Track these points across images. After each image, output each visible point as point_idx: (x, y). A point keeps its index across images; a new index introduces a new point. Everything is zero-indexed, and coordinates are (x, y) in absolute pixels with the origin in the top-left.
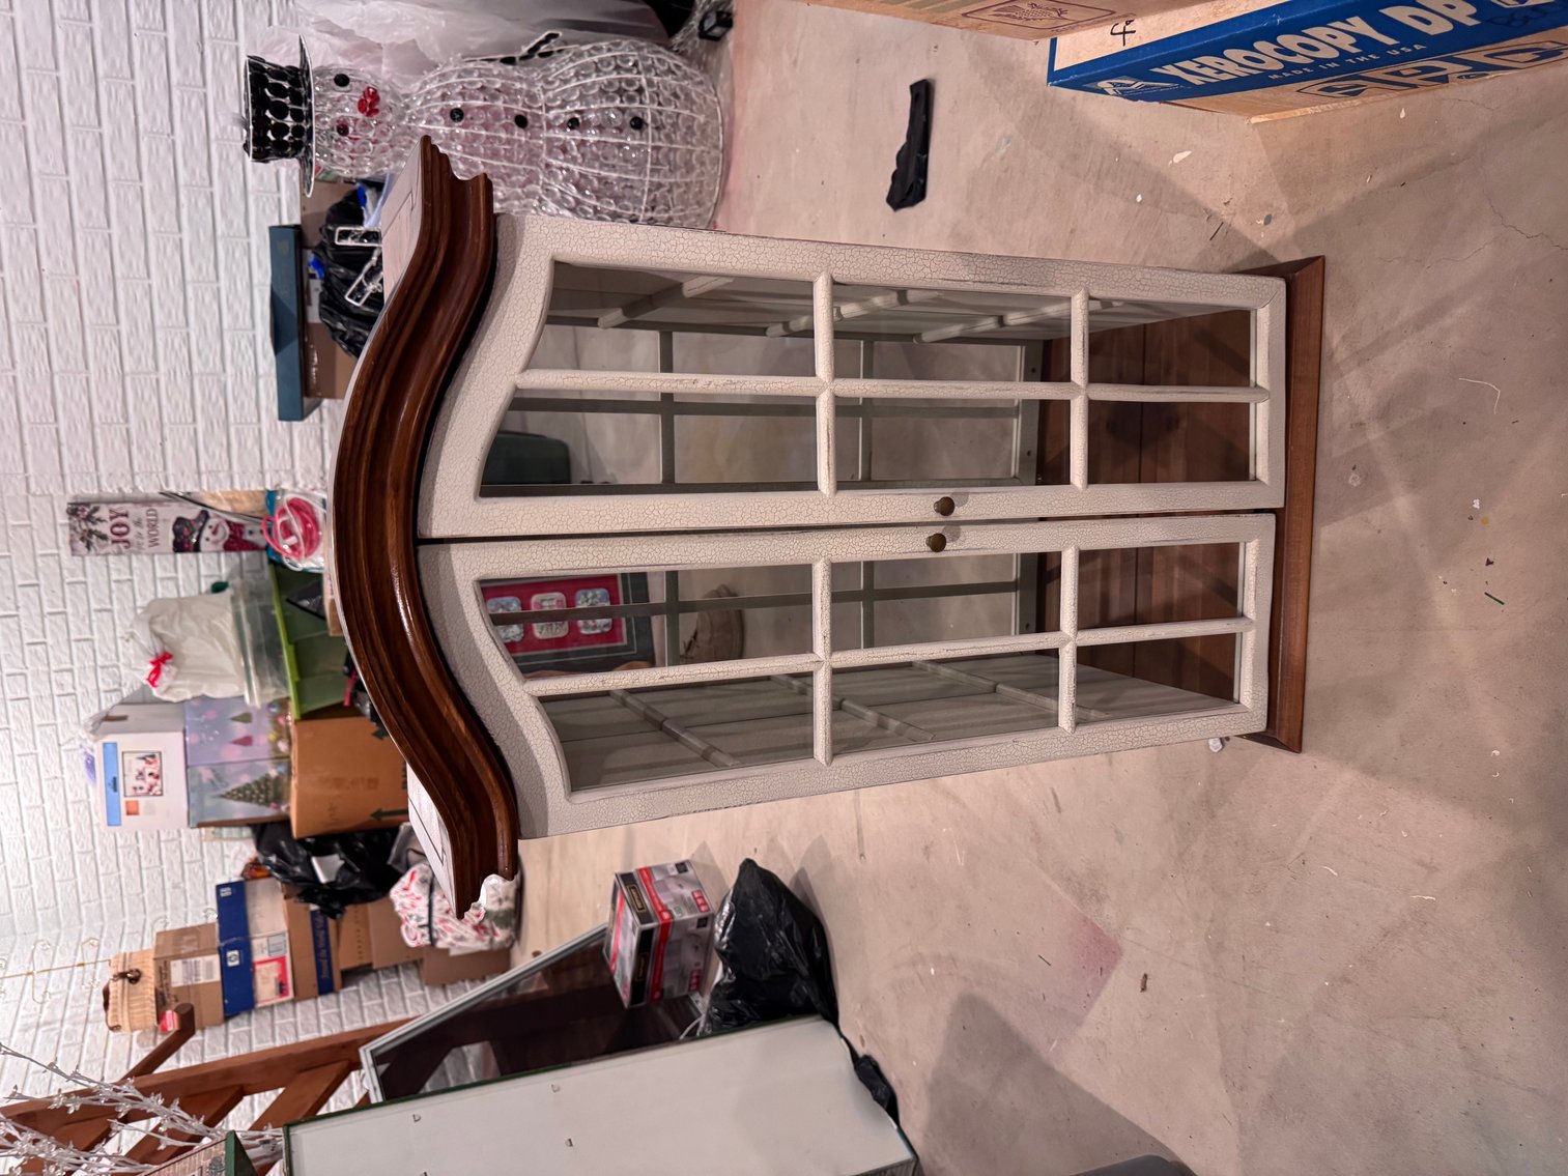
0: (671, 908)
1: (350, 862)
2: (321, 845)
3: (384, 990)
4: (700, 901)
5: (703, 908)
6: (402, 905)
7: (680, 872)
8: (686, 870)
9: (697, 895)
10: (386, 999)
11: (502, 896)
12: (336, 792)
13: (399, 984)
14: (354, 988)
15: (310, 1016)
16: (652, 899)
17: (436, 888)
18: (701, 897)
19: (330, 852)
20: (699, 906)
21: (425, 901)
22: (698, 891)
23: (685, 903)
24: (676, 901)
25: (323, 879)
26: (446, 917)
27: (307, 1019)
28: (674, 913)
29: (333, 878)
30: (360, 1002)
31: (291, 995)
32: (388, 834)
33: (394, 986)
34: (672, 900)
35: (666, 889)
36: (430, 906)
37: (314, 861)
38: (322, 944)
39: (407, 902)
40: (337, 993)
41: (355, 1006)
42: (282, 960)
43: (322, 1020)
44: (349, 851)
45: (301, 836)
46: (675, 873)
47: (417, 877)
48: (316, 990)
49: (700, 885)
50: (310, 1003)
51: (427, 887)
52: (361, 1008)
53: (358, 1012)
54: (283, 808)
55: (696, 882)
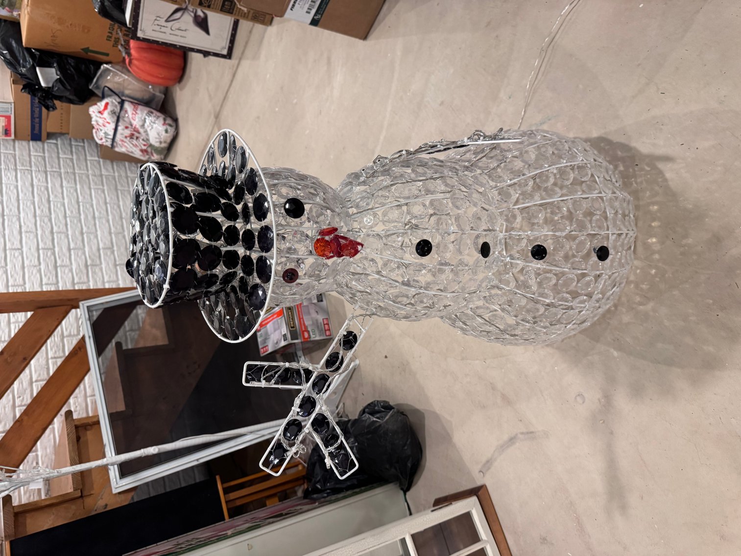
0: (309, 329)
1: (62, 79)
2: (44, 57)
3: (74, 150)
4: (326, 327)
5: (328, 333)
6: (97, 121)
7: (318, 301)
8: (322, 301)
9: (325, 322)
10: (75, 157)
11: (162, 140)
12: (59, 27)
13: (84, 147)
14: (54, 141)
15: (24, 154)
16: (300, 319)
17: (121, 120)
18: (328, 324)
19: (50, 66)
20: (326, 330)
21: (113, 126)
22: (327, 319)
23: (318, 327)
24: (313, 324)
25: (43, 84)
26: (125, 140)
27: (23, 155)
28: (311, 333)
29: (50, 85)
30: (58, 153)
31: (13, 137)
32: (92, 67)
33: (80, 148)
34: (311, 323)
35: (309, 313)
36: (116, 130)
37: (38, 69)
38: (36, 115)
39: (101, 121)
40: (43, 142)
41: (54, 155)
42: (8, 118)
43: (33, 159)
44: (62, 69)
45: (28, 46)
46: (315, 301)
47: (110, 108)
48: (30, 137)
49: (328, 314)
50: (24, 143)
51: (116, 118)
52: (59, 158)
53: (56, 161)
54: (15, 14)
55: (326, 312)
